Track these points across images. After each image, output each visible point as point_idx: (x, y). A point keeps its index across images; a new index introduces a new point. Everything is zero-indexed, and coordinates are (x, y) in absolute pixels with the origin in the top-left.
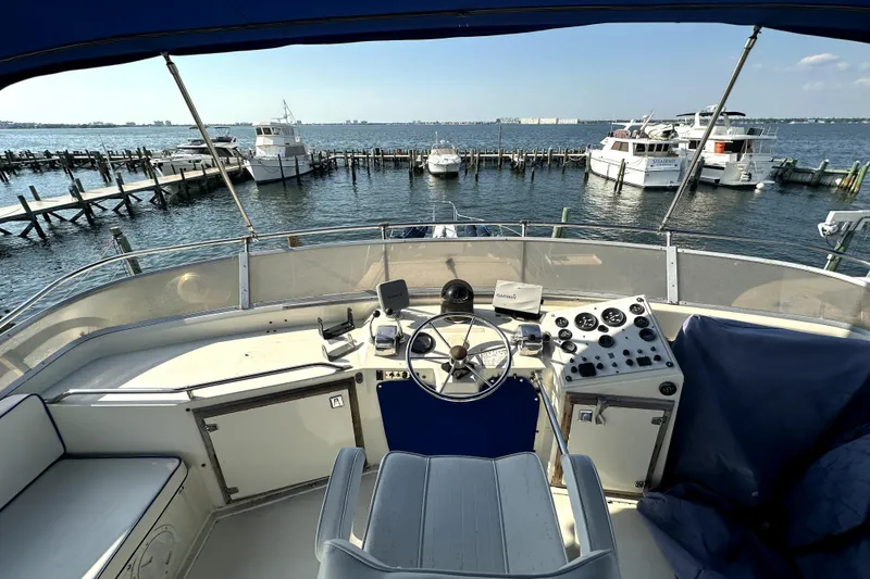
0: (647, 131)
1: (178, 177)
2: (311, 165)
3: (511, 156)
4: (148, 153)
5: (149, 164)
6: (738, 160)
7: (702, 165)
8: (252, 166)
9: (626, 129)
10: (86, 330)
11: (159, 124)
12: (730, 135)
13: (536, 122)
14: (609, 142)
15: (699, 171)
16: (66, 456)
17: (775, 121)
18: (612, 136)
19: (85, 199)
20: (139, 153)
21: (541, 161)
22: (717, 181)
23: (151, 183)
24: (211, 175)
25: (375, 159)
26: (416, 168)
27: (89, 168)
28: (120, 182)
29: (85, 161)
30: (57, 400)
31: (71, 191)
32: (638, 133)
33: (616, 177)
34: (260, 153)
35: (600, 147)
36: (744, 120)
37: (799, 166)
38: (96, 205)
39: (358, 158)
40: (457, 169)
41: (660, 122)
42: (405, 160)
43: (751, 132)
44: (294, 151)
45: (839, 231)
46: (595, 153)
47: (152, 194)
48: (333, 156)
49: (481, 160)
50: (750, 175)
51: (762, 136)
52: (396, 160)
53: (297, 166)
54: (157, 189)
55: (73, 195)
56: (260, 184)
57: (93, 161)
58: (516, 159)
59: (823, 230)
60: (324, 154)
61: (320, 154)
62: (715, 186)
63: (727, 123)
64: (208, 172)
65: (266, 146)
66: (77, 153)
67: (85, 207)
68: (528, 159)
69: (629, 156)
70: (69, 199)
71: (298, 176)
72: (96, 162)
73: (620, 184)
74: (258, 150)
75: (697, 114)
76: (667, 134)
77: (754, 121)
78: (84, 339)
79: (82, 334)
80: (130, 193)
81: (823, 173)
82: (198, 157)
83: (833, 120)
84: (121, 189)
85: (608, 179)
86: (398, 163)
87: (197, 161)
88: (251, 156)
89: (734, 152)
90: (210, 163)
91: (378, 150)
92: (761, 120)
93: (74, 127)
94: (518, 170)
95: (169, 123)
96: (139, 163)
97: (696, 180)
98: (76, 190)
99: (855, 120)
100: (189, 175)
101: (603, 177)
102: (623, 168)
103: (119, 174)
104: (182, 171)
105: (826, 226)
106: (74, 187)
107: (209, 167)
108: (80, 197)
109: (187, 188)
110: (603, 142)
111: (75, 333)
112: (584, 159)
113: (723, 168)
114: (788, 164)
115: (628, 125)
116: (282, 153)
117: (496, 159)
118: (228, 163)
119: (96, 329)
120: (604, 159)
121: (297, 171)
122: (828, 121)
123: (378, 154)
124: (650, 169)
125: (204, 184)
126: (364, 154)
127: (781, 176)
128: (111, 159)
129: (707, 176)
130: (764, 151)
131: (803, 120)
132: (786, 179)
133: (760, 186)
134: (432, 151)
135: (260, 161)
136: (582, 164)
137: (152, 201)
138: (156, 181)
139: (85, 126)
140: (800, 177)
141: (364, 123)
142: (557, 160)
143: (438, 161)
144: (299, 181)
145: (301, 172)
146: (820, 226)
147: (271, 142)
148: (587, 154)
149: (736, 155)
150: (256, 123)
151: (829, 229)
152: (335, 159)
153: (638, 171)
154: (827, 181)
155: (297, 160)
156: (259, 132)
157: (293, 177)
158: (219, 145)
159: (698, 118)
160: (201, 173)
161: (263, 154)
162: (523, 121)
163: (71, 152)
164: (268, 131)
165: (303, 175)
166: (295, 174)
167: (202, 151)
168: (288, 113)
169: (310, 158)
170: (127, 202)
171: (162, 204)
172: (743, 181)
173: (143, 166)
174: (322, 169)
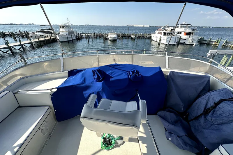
0: (167, 29)
1: (37, 40)
2: (76, 37)
3: (131, 35)
4: (28, 33)
5: (28, 36)
6: (190, 37)
7: (180, 39)
8: (59, 37)
9: (162, 28)
10: (22, 77)
11: (30, 24)
12: (188, 30)
13: (138, 26)
14: (157, 32)
15: (180, 40)
16: (20, 107)
17: (199, 27)
18: (158, 30)
19: (9, 46)
20: (25, 33)
21: (139, 37)
22: (184, 43)
23: (29, 41)
24: (47, 39)
25: (94, 35)
26: (106, 38)
27: (9, 37)
28: (20, 41)
29: (8, 35)
30: (16, 93)
31: (5, 44)
32: (165, 29)
33: (159, 41)
34: (61, 33)
35: (155, 33)
36: (192, 27)
37: (204, 39)
38: (13, 48)
39: (89, 35)
40: (116, 39)
41: (170, 27)
42: (102, 36)
43: (193, 30)
44: (71, 33)
45: (212, 55)
46: (153, 35)
47: (30, 45)
48: (82, 35)
49: (123, 36)
50: (192, 41)
51: (196, 31)
52: (100, 36)
53: (72, 37)
54: (31, 43)
55: (6, 45)
56: (62, 42)
57: (11, 35)
59: (208, 55)
60: (79, 34)
61: (78, 34)
62: (184, 44)
63: (187, 27)
64: (46, 38)
65: (63, 31)
66: (5, 32)
67: (10, 48)
68: (136, 36)
69: (162, 36)
70: (5, 46)
71: (72, 40)
72: (12, 35)
73: (159, 43)
74: (60, 33)
75: (180, 25)
76: (172, 30)
77: (194, 27)
78: (21, 79)
79: (21, 77)
80: (23, 44)
81: (210, 41)
82: (43, 34)
83: (214, 27)
84: (21, 43)
85: (156, 42)
86: (100, 37)
88: (58, 34)
89: (189, 35)
90: (46, 36)
91: (95, 33)
92: (196, 27)
93: (4, 24)
94: (133, 39)
95: (33, 24)
97: (179, 42)
98: (7, 43)
99: (219, 27)
100: (40, 39)
101: (155, 41)
102: (160, 39)
103: (19, 39)
104: (38, 38)
105: (208, 54)
106: (6, 42)
107: (46, 37)
108: (8, 46)
109: (40, 43)
110: (155, 32)
111: (19, 77)
112: (150, 36)
113: (186, 39)
114: (202, 38)
115: (162, 27)
116: (68, 33)
117: (127, 36)
118: (52, 36)
119: (24, 76)
120: (156, 37)
121: (72, 39)
122: (213, 27)
123: (95, 34)
124: (168, 39)
125: (45, 42)
126: (91, 34)
127: (200, 42)
128: (17, 35)
129: (182, 41)
130: (196, 35)
131: (206, 27)
132: (201, 42)
133: (195, 44)
134: (110, 34)
135: (61, 36)
136: (150, 38)
137: (30, 47)
138: (31, 41)
139: (7, 24)
140: (204, 42)
141: (91, 25)
142: (143, 37)
143: (111, 36)
145: (73, 39)
146: (207, 54)
147: (64, 30)
148: (151, 35)
149: (189, 36)
150: (60, 24)
151: (209, 55)
152: (83, 35)
153: (164, 40)
154: (211, 43)
155: (72, 35)
156: (61, 27)
157: (71, 40)
158: (49, 31)
159: (180, 26)
160: (44, 39)
161: (62, 33)
162: (135, 26)
163: (4, 32)
164: (63, 27)
165: (74, 40)
166: (71, 39)
167: (44, 32)
168: (69, 22)
169: (76, 35)
170: (23, 47)
171: (33, 48)
172: (190, 43)
173: (26, 37)
174: (79, 38)
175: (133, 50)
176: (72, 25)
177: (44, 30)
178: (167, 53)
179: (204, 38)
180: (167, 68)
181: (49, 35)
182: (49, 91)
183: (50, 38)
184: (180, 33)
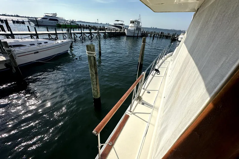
2: (141, 34)
8: (127, 31)
24: (117, 32)
25: (161, 35)
44: (138, 29)
53: (138, 33)
54: (105, 33)
56: (128, 36)
57: (94, 28)
82: (115, 28)
86: (167, 37)
87: (115, 29)
90: (117, 30)
91: (162, 33)
104: (111, 31)
118: (121, 31)
125: (115, 34)
126: (157, 33)
135: (129, 30)
138: (105, 31)
144: (137, 37)
145: (138, 35)
147: (133, 25)
152: (148, 34)
157: (136, 36)
158: (120, 25)
160: (115, 31)
161: (130, 28)
164: (133, 22)
167: (116, 26)
169: (142, 32)
171: (105, 37)
174: (144, 35)
177: (117, 24)
181: (119, 29)
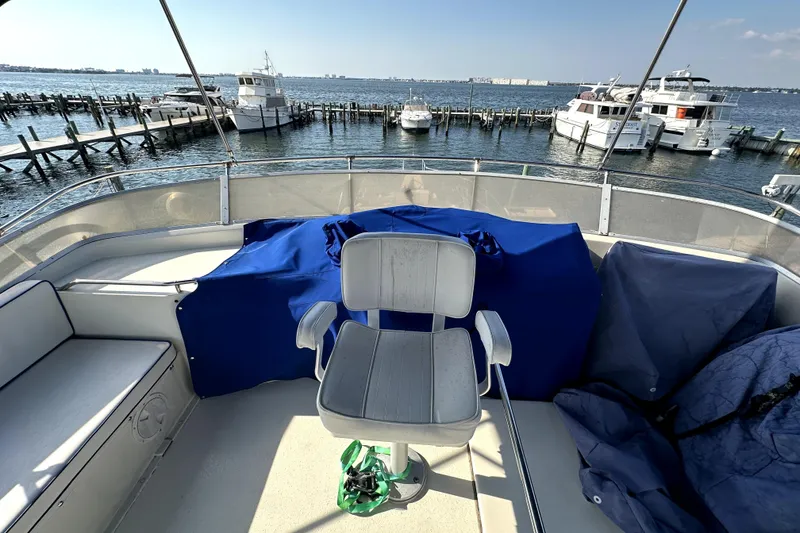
0: (613, 94)
1: (166, 124)
2: (290, 117)
3: (480, 115)
4: (137, 99)
5: (139, 109)
6: (698, 126)
7: (662, 130)
8: (235, 116)
9: (593, 91)
10: (87, 235)
11: (147, 72)
12: (693, 101)
13: (508, 83)
14: (576, 103)
15: (658, 136)
17: (739, 89)
18: (579, 98)
19: (79, 141)
20: (129, 100)
21: (509, 120)
22: (675, 146)
23: (140, 128)
24: (197, 122)
25: (352, 113)
26: (390, 122)
27: (81, 112)
28: (112, 126)
29: (78, 105)
31: (67, 133)
32: (604, 96)
33: (579, 139)
34: (242, 103)
35: (567, 109)
36: (709, 88)
37: (755, 134)
38: (90, 147)
39: (335, 112)
40: (428, 126)
41: (627, 86)
42: (379, 115)
43: (714, 99)
44: (275, 102)
45: (781, 193)
46: (561, 115)
47: (141, 139)
48: (311, 109)
49: (451, 117)
50: (707, 141)
51: (723, 103)
52: (371, 115)
53: (277, 117)
54: (146, 133)
55: (69, 137)
56: (242, 132)
57: (86, 106)
58: (485, 118)
59: (766, 192)
60: (303, 106)
61: (300, 106)
62: (673, 150)
63: (691, 88)
64: (194, 119)
65: (248, 96)
66: (70, 97)
67: (81, 148)
68: (496, 118)
69: (593, 118)
70: (65, 140)
71: (279, 127)
72: (89, 106)
73: (582, 145)
74: (241, 101)
75: (663, 81)
76: (631, 96)
77: (719, 89)
78: (87, 242)
80: (121, 137)
81: (778, 142)
82: (184, 104)
83: (796, 90)
84: (113, 133)
85: (571, 140)
86: (372, 118)
87: (184, 109)
88: (234, 106)
89: (694, 118)
90: (196, 111)
91: (354, 104)
92: (725, 88)
93: (66, 72)
94: (486, 129)
95: (156, 71)
96: (129, 108)
97: (655, 145)
98: (72, 132)
100: (176, 122)
101: (567, 138)
102: (586, 130)
103: (111, 119)
104: (170, 118)
105: (770, 189)
106: (69, 129)
107: (194, 114)
108: (75, 139)
109: (174, 135)
110: (569, 104)
112: (550, 120)
113: (682, 134)
114: (746, 132)
115: (595, 88)
116: (264, 103)
117: (466, 117)
118: (212, 112)
120: (570, 121)
121: (278, 122)
122: (792, 91)
123: (354, 108)
125: (190, 131)
126: (341, 107)
127: (737, 144)
128: (103, 104)
129: (666, 140)
130: (725, 117)
131: (767, 90)
132: (741, 147)
133: (715, 152)
134: (406, 107)
135: (242, 110)
136: (548, 125)
137: (142, 145)
138: (146, 127)
139: (77, 72)
140: (755, 145)
141: (342, 78)
142: (524, 120)
143: (410, 117)
144: (279, 131)
145: (281, 123)
146: (764, 189)
147: (253, 92)
148: (553, 115)
149: (696, 121)
150: (239, 73)
151: (772, 191)
152: (313, 112)
153: (601, 133)
154: (781, 149)
155: (277, 111)
156: (242, 82)
157: (274, 127)
159: (663, 83)
160: (187, 121)
161: (246, 103)
162: (495, 81)
163: (65, 96)
164: (250, 82)
165: (282, 126)
166: (275, 124)
167: (189, 99)
168: (269, 64)
169: (290, 110)
170: (119, 146)
171: (151, 149)
172: (700, 146)
173: (133, 112)
174: (301, 121)
175: (478, 160)
176: (280, 75)
177: (189, 90)
178: (606, 174)
179: (753, 130)
180: (605, 232)
181: (202, 108)
182: (172, 290)
183: (205, 118)
184: (661, 109)
